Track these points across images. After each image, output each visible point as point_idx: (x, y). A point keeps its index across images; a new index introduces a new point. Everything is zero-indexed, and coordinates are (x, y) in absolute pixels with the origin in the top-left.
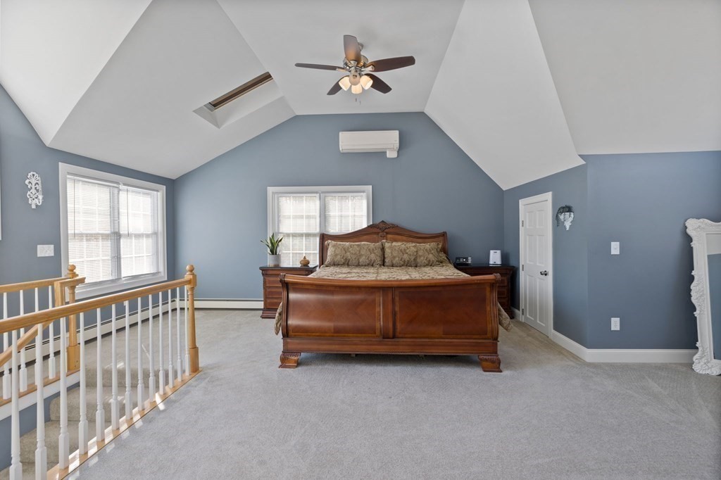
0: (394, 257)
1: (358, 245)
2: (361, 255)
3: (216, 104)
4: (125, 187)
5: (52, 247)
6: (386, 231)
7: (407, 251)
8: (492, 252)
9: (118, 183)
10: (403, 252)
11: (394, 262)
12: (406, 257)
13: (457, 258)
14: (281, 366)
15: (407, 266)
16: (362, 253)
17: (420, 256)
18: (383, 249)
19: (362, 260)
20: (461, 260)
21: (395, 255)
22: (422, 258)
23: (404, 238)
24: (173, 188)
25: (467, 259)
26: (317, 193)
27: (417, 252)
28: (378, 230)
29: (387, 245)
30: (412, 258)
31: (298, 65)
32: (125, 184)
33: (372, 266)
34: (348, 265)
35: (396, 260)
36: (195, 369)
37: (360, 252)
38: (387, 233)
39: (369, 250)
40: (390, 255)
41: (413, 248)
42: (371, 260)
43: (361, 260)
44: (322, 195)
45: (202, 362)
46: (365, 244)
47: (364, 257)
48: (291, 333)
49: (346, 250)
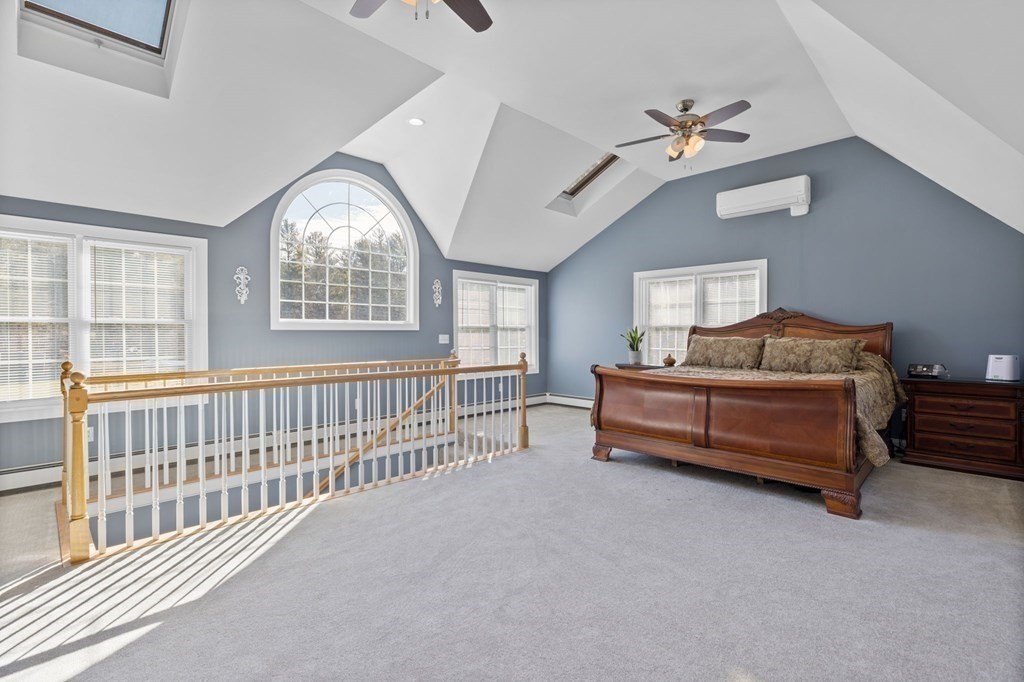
0: (774, 358)
1: (726, 341)
2: (726, 354)
3: (574, 192)
4: (501, 285)
5: (447, 336)
6: (784, 322)
7: (796, 350)
8: (992, 358)
9: (495, 281)
10: (789, 351)
11: (773, 364)
12: (792, 358)
13: (910, 366)
14: (593, 458)
15: (793, 371)
16: (728, 350)
17: (816, 358)
18: (762, 346)
19: (728, 359)
20: (919, 368)
21: (776, 355)
22: (819, 361)
23: (812, 332)
24: (546, 281)
25: (930, 367)
26: (692, 274)
27: (811, 351)
28: (772, 321)
29: (769, 341)
30: (803, 360)
31: (618, 146)
32: (501, 282)
33: (741, 368)
34: (710, 366)
35: (776, 362)
36: (525, 444)
37: (725, 348)
38: (785, 326)
39: (739, 347)
40: (768, 354)
41: (806, 346)
42: (739, 360)
43: (725, 360)
44: (698, 277)
45: (532, 441)
46: (734, 340)
47: (729, 356)
48: (603, 426)
49: (707, 346)
